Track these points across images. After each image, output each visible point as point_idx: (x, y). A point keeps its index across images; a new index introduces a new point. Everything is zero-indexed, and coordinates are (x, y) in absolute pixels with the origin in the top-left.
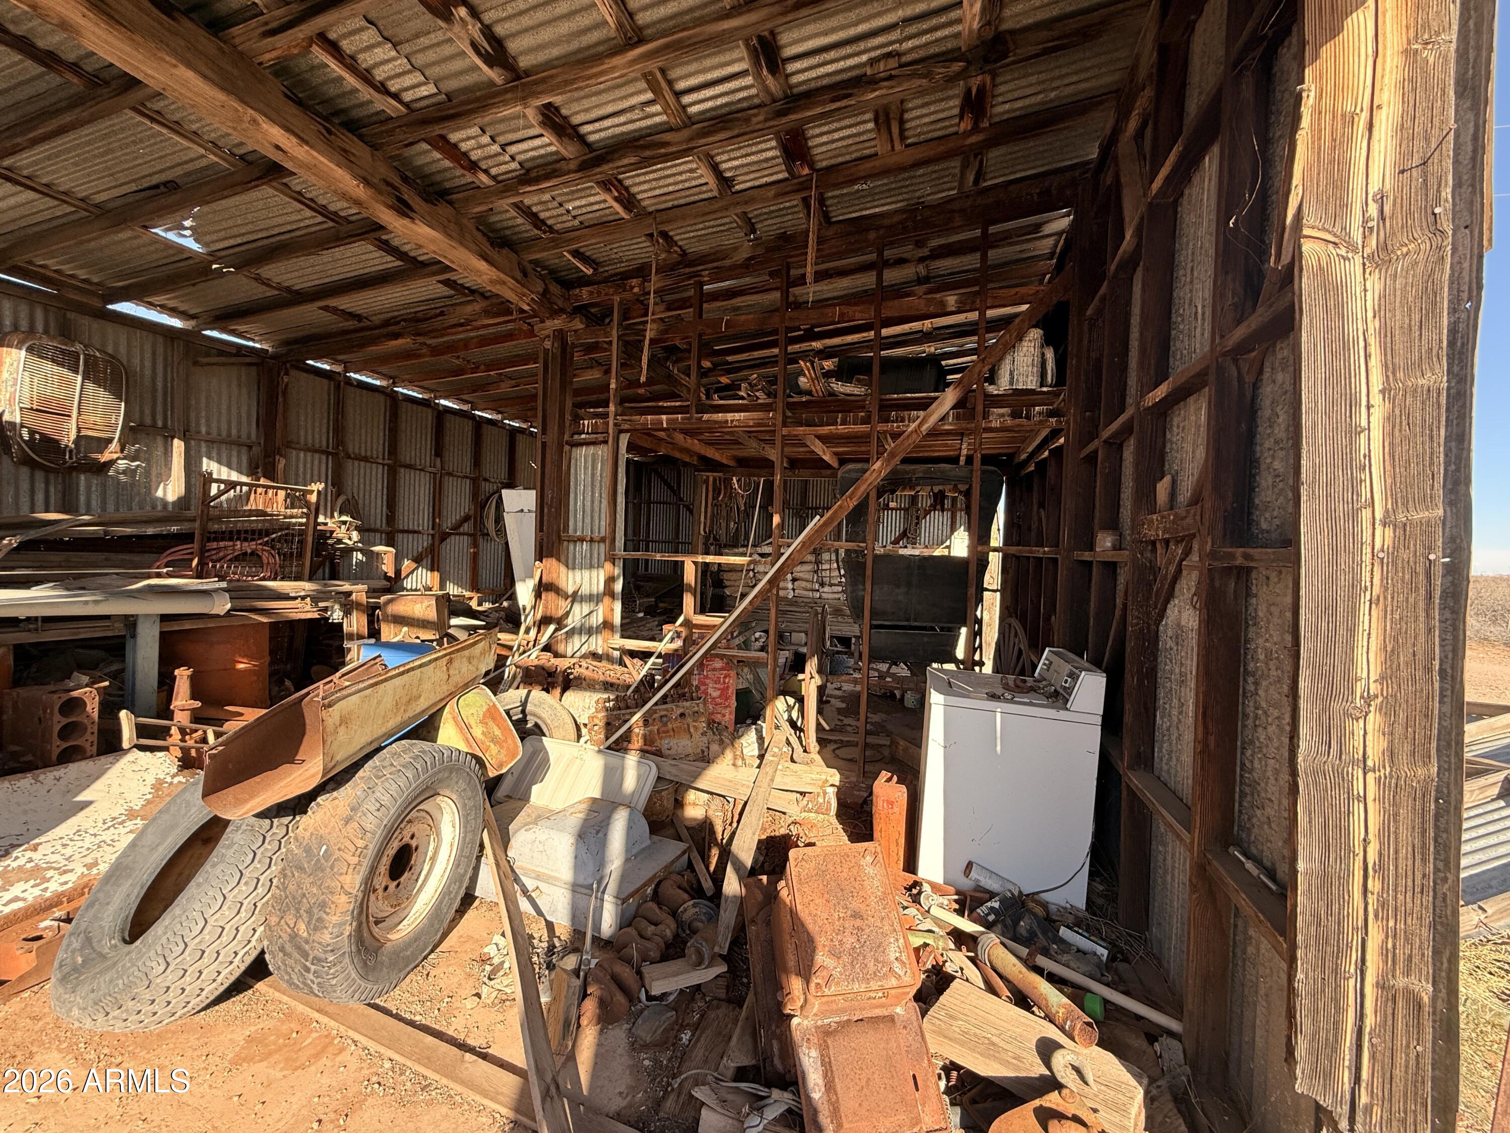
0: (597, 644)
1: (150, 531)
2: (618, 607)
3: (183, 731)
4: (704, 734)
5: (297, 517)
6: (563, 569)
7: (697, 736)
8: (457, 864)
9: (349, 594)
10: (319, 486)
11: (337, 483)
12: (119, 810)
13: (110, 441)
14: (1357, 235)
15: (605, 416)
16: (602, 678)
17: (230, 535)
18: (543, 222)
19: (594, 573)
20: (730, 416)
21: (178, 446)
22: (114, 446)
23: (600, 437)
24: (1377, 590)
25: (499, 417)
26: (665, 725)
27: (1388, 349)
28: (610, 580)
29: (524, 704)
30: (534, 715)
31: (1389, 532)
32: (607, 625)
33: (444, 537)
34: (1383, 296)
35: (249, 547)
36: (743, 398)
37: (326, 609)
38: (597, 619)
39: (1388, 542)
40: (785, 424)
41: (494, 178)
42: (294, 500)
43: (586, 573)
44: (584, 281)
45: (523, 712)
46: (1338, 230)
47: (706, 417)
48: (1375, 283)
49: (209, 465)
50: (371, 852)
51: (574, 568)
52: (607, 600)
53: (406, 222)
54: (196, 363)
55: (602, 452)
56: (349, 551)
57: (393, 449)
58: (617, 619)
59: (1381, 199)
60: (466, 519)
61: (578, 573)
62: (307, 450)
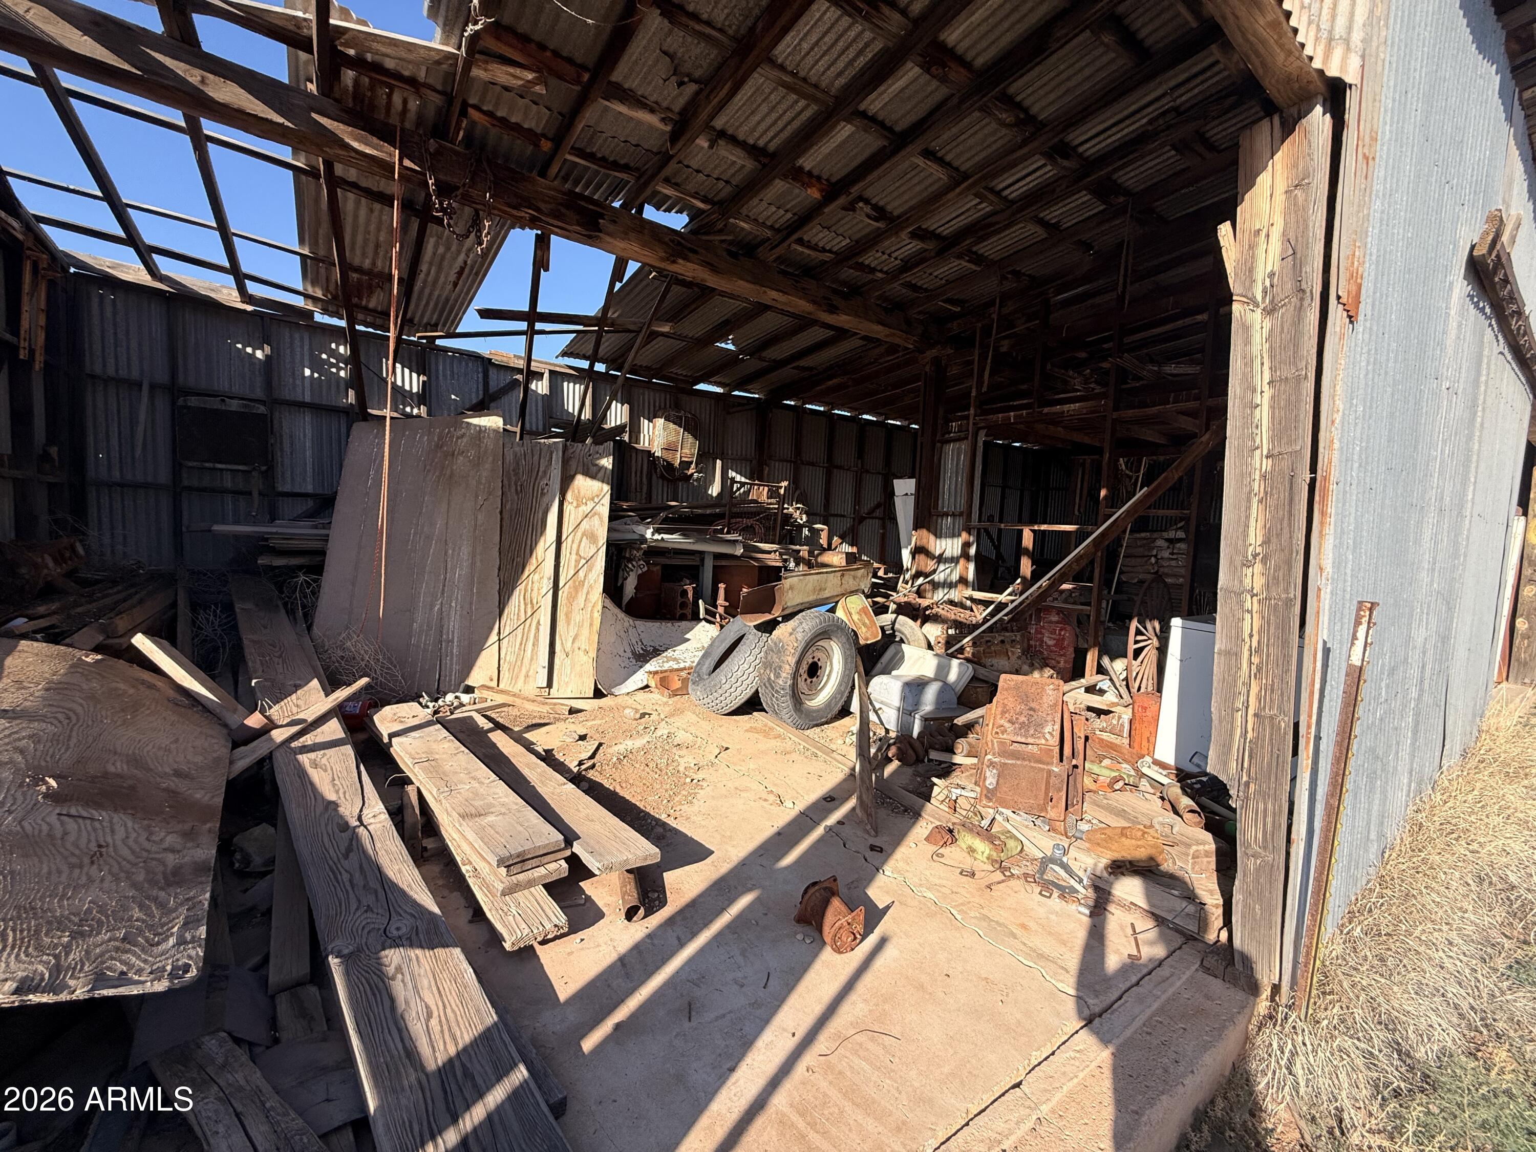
0: (955, 594)
1: (708, 512)
2: (972, 567)
3: (721, 616)
4: (1019, 658)
5: (773, 504)
6: (932, 538)
7: (1013, 658)
8: (840, 684)
9: (799, 551)
10: (784, 484)
11: (795, 482)
12: (699, 646)
13: (691, 463)
14: (1259, 298)
15: (967, 418)
16: (953, 617)
17: (741, 515)
18: (920, 288)
19: (956, 540)
20: (1066, 407)
21: (719, 463)
22: (693, 466)
23: (962, 435)
24: (1262, 494)
25: (906, 423)
26: (989, 647)
27: (1272, 357)
28: (966, 545)
29: (894, 623)
30: (900, 632)
31: (1270, 461)
32: (963, 581)
33: (862, 520)
34: (1271, 331)
35: (749, 522)
36: (1078, 390)
37: (785, 561)
38: (955, 577)
39: (1269, 468)
40: (1116, 408)
41: (886, 273)
42: (773, 493)
43: (949, 541)
44: (954, 316)
45: (893, 628)
46: (1250, 295)
47: (1046, 410)
48: (1267, 324)
49: (732, 474)
50: (800, 649)
51: (941, 537)
52: (962, 561)
53: (835, 316)
54: (729, 413)
55: (964, 446)
56: (801, 527)
57: (830, 458)
58: (971, 576)
59: (1272, 275)
60: (878, 506)
61: (943, 542)
62: (781, 460)
